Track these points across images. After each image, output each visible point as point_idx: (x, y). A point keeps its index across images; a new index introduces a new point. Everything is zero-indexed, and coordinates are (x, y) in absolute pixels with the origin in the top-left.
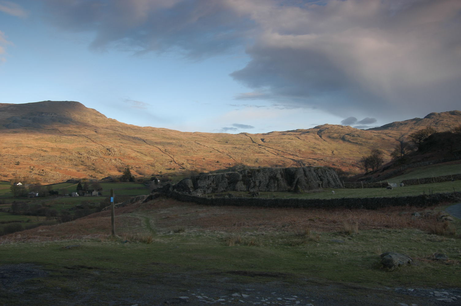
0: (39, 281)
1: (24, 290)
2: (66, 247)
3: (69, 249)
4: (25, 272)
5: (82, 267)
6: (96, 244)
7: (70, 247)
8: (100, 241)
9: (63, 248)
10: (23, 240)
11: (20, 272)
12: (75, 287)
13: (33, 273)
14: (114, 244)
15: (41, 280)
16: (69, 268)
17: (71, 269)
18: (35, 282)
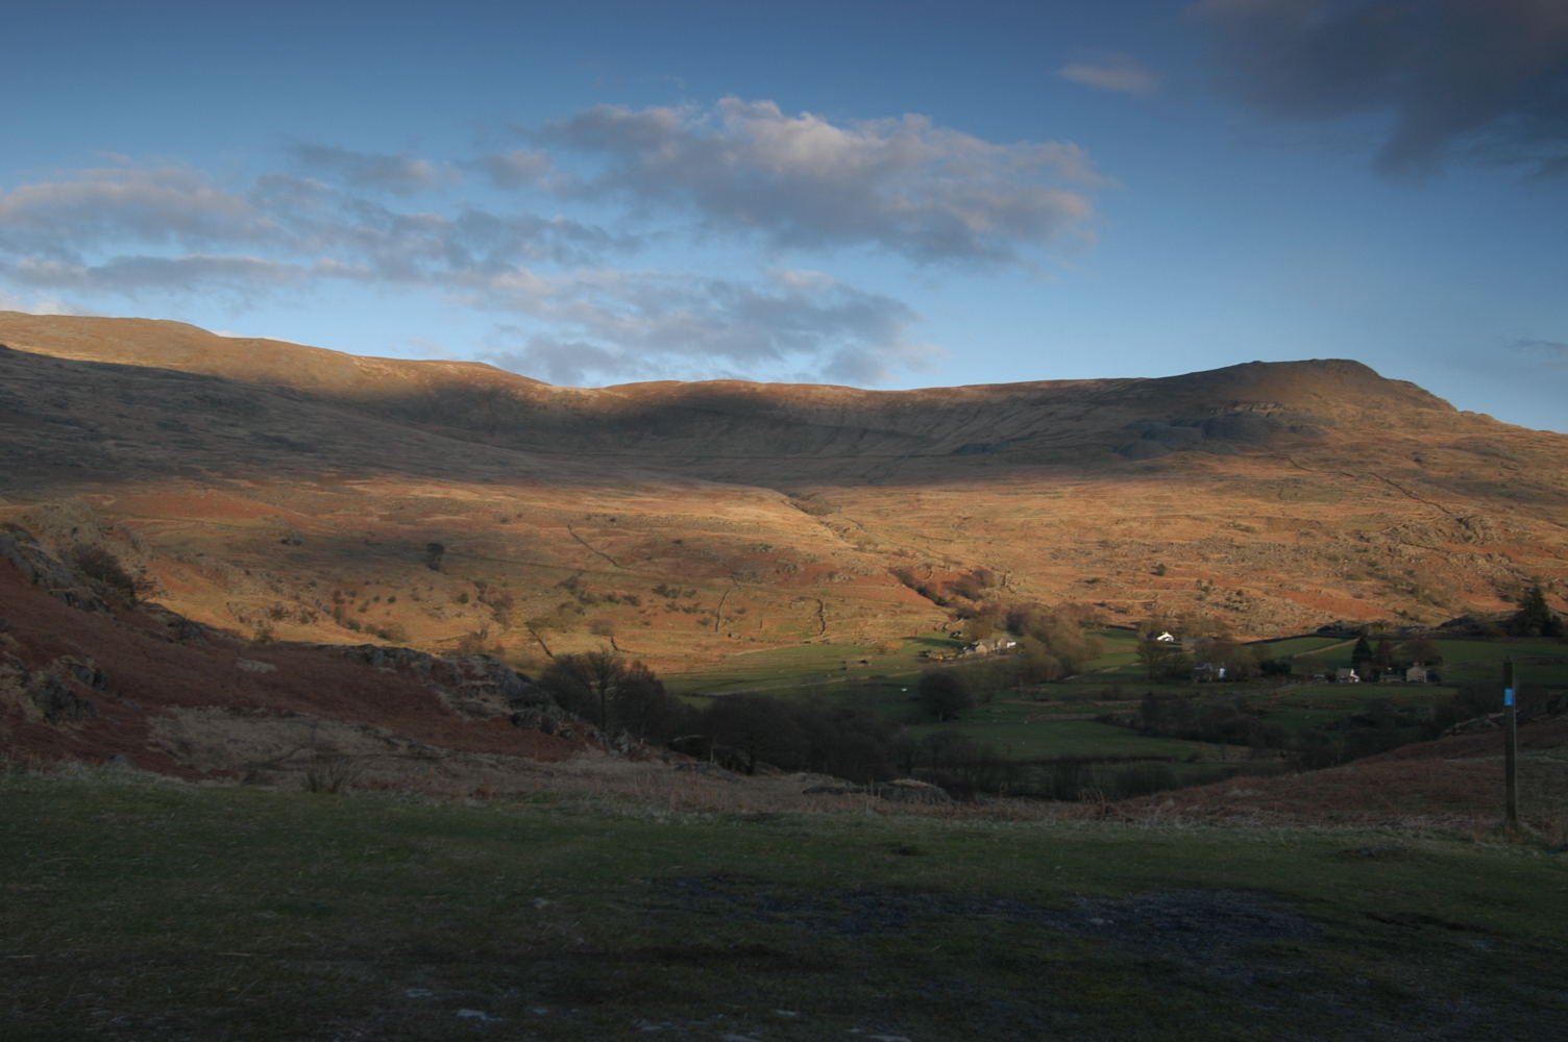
0: (1296, 950)
1: (1251, 975)
2: (1358, 851)
3: (1370, 856)
4: (1245, 919)
5: (1428, 920)
6: (1459, 850)
7: (1373, 851)
8: (1468, 840)
9: (1347, 851)
10: (1209, 817)
11: (1230, 916)
12: (1412, 982)
13: (1271, 923)
14: (1521, 852)
15: (1300, 949)
16: (1384, 921)
17: (1388, 923)
18: (1283, 952)
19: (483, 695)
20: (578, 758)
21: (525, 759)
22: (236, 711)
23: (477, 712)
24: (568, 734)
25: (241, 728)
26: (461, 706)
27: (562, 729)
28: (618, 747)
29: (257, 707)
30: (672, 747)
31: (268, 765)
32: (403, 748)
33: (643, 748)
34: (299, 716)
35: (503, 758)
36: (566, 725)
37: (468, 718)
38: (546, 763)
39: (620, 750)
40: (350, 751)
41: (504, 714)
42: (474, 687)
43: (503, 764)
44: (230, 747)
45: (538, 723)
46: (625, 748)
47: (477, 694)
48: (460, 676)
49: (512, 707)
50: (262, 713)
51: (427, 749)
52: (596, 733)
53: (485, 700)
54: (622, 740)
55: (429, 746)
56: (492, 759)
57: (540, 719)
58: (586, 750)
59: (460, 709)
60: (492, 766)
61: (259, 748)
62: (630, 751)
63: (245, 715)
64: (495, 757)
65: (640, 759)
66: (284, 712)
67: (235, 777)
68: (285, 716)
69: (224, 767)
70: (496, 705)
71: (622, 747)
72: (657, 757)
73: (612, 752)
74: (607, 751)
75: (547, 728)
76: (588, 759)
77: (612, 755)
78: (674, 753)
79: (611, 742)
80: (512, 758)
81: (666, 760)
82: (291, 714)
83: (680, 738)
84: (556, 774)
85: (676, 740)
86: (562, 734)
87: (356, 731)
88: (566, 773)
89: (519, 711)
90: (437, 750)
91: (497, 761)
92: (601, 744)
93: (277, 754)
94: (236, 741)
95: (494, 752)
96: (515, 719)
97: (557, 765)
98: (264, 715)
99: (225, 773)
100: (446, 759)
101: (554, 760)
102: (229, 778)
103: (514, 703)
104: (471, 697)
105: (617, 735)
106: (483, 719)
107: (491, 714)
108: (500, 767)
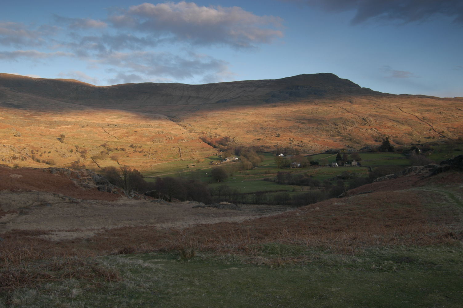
19: (87, 181)
20: (120, 200)
21: (104, 201)
22: (12, 191)
23: (86, 187)
24: (116, 192)
25: (14, 196)
26: (82, 185)
27: (113, 191)
28: (131, 195)
29: (19, 189)
30: (146, 194)
31: (26, 208)
32: (67, 200)
33: (138, 195)
34: (33, 191)
35: (98, 201)
36: (115, 190)
37: (84, 189)
38: (111, 202)
39: (132, 196)
40: (51, 202)
41: (95, 187)
42: (85, 179)
43: (98, 203)
44: (13, 203)
45: (106, 189)
46: (133, 196)
47: (86, 181)
48: (80, 176)
49: (97, 185)
50: (21, 191)
51: (74, 200)
52: (124, 192)
53: (88, 183)
54: (132, 193)
55: (75, 199)
56: (94, 202)
57: (107, 188)
58: (122, 197)
59: (81, 186)
60: (95, 204)
61: (22, 202)
62: (134, 196)
63: (15, 192)
64: (95, 201)
65: (138, 199)
66: (27, 190)
67: (16, 213)
68: (28, 192)
69: (12, 210)
70: (92, 184)
71: (132, 195)
72: (143, 198)
73: (129, 197)
74: (128, 197)
75: (109, 191)
76: (123, 200)
77: (130, 198)
78: (147, 196)
79: (129, 194)
80: (100, 201)
81: (145, 199)
82: (30, 191)
83: (148, 192)
84: (115, 205)
85: (147, 192)
86: (114, 192)
87: (52, 195)
88: (117, 205)
89: (100, 186)
90: (78, 200)
91: (96, 202)
92: (126, 195)
93: (28, 204)
94: (14, 201)
95: (95, 199)
96: (99, 189)
97: (114, 202)
98: (22, 192)
99: (13, 212)
100: (81, 203)
101: (113, 201)
102: (15, 213)
103: (98, 183)
104: (84, 182)
105: (130, 192)
106: (89, 189)
107: (91, 187)
108: (98, 204)
